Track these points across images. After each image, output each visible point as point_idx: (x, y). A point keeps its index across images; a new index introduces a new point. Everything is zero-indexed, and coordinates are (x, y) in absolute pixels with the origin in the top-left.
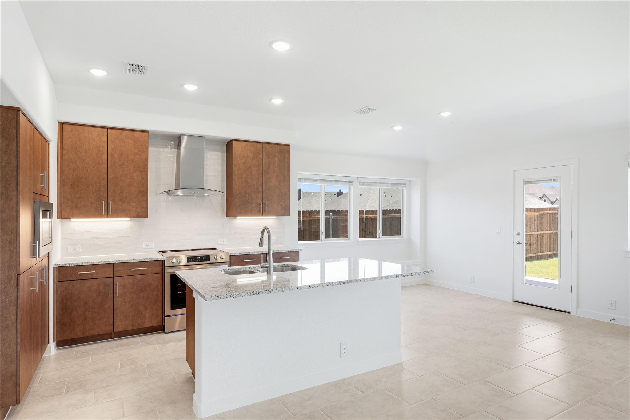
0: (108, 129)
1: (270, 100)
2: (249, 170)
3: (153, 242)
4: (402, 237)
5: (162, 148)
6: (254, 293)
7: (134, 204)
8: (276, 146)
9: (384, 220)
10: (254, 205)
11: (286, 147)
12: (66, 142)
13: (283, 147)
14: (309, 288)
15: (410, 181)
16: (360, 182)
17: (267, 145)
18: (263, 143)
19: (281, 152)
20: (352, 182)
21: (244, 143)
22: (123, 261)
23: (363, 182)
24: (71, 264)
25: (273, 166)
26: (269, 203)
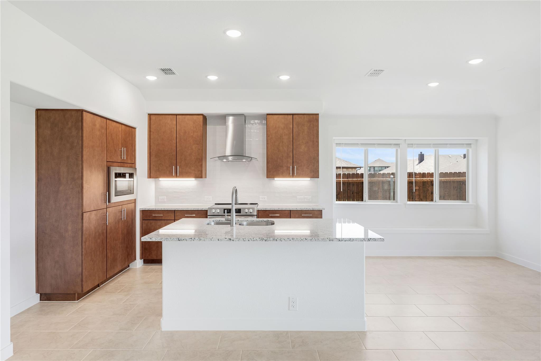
0: (176, 115)
1: (278, 77)
2: (280, 138)
3: (211, 197)
4: (468, 202)
5: (218, 125)
6: (180, 239)
7: (193, 168)
8: (305, 116)
9: (441, 183)
10: (285, 168)
11: (314, 116)
12: (153, 127)
13: (311, 116)
14: (230, 240)
15: (477, 140)
16: (408, 144)
17: (296, 116)
18: (293, 115)
19: (310, 121)
20: (398, 144)
21: (276, 116)
22: (180, 209)
23: (412, 144)
24: (149, 209)
25: (303, 134)
26: (299, 167)
